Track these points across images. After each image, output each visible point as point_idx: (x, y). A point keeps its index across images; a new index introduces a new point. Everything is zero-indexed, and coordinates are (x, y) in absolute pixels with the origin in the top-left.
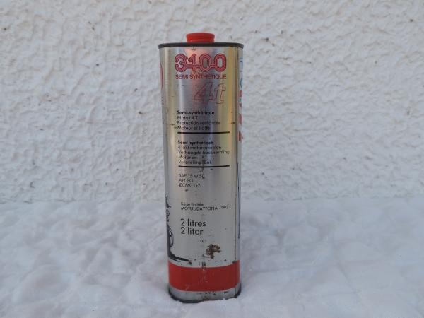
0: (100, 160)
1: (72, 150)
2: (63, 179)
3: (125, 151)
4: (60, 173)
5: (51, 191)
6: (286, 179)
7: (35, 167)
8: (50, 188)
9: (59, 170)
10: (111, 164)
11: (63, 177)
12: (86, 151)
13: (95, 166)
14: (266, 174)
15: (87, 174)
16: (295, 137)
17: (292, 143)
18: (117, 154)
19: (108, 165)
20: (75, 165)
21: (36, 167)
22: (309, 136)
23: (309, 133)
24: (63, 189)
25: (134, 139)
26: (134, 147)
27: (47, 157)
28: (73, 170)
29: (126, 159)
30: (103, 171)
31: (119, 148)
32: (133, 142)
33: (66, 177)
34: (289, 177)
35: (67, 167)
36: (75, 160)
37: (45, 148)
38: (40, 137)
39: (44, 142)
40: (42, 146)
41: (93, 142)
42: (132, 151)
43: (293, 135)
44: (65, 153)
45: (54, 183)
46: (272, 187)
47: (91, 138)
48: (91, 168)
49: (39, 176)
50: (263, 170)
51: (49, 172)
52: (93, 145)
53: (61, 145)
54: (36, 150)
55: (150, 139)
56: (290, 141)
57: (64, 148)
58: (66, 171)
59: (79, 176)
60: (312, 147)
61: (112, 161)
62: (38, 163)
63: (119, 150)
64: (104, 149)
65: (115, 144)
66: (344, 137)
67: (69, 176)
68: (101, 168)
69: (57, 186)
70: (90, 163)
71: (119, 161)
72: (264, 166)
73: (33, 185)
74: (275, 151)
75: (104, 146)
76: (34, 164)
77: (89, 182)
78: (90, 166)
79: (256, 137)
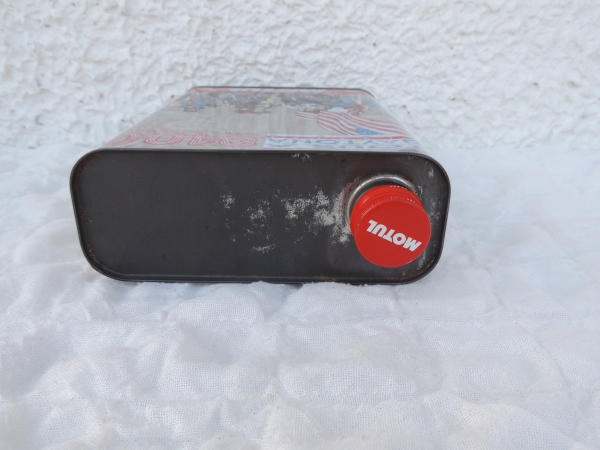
0: (144, 80)
1: (99, 62)
2: (88, 111)
3: (184, 64)
4: (81, 101)
5: (68, 131)
6: (439, 117)
7: (42, 91)
8: (67, 125)
9: (79, 95)
10: (162, 88)
11: (86, 107)
12: (121, 64)
13: (136, 90)
14: (409, 108)
15: (125, 103)
16: (460, 44)
17: (454, 56)
18: (171, 69)
19: (157, 88)
20: (105, 88)
21: (44, 91)
22: (482, 44)
23: (483, 38)
24: (88, 127)
25: (198, 45)
26: (199, 58)
27: (60, 74)
28: (101, 96)
29: (186, 78)
30: (150, 98)
31: (175, 60)
32: (197, 50)
33: (91, 107)
34: (445, 113)
35: (92, 90)
36: (104, 79)
37: (55, 58)
38: (46, 38)
39: (52, 48)
40: (50, 54)
41: (132, 48)
42: (195, 66)
43: (458, 41)
44: (88, 67)
45: (74, 117)
46: (418, 128)
47: (128, 42)
48: (130, 94)
49: (48, 105)
50: (405, 100)
51: (64, 99)
52: (133, 54)
53: (81, 53)
54: (41, 62)
55: (225, 46)
56: (452, 52)
57: (85, 59)
58: (91, 98)
59: (112, 107)
60: (485, 63)
61: (163, 81)
62: (46, 84)
63: (176, 64)
64: (150, 61)
65: (168, 52)
66: (540, 46)
67: (96, 106)
68: (147, 94)
69: (78, 122)
70: (128, 85)
71: (174, 83)
72: (407, 93)
73: (40, 121)
74: (426, 68)
75: (149, 56)
76: (39, 84)
77: (128, 117)
78: (130, 89)
79: (396, 43)
